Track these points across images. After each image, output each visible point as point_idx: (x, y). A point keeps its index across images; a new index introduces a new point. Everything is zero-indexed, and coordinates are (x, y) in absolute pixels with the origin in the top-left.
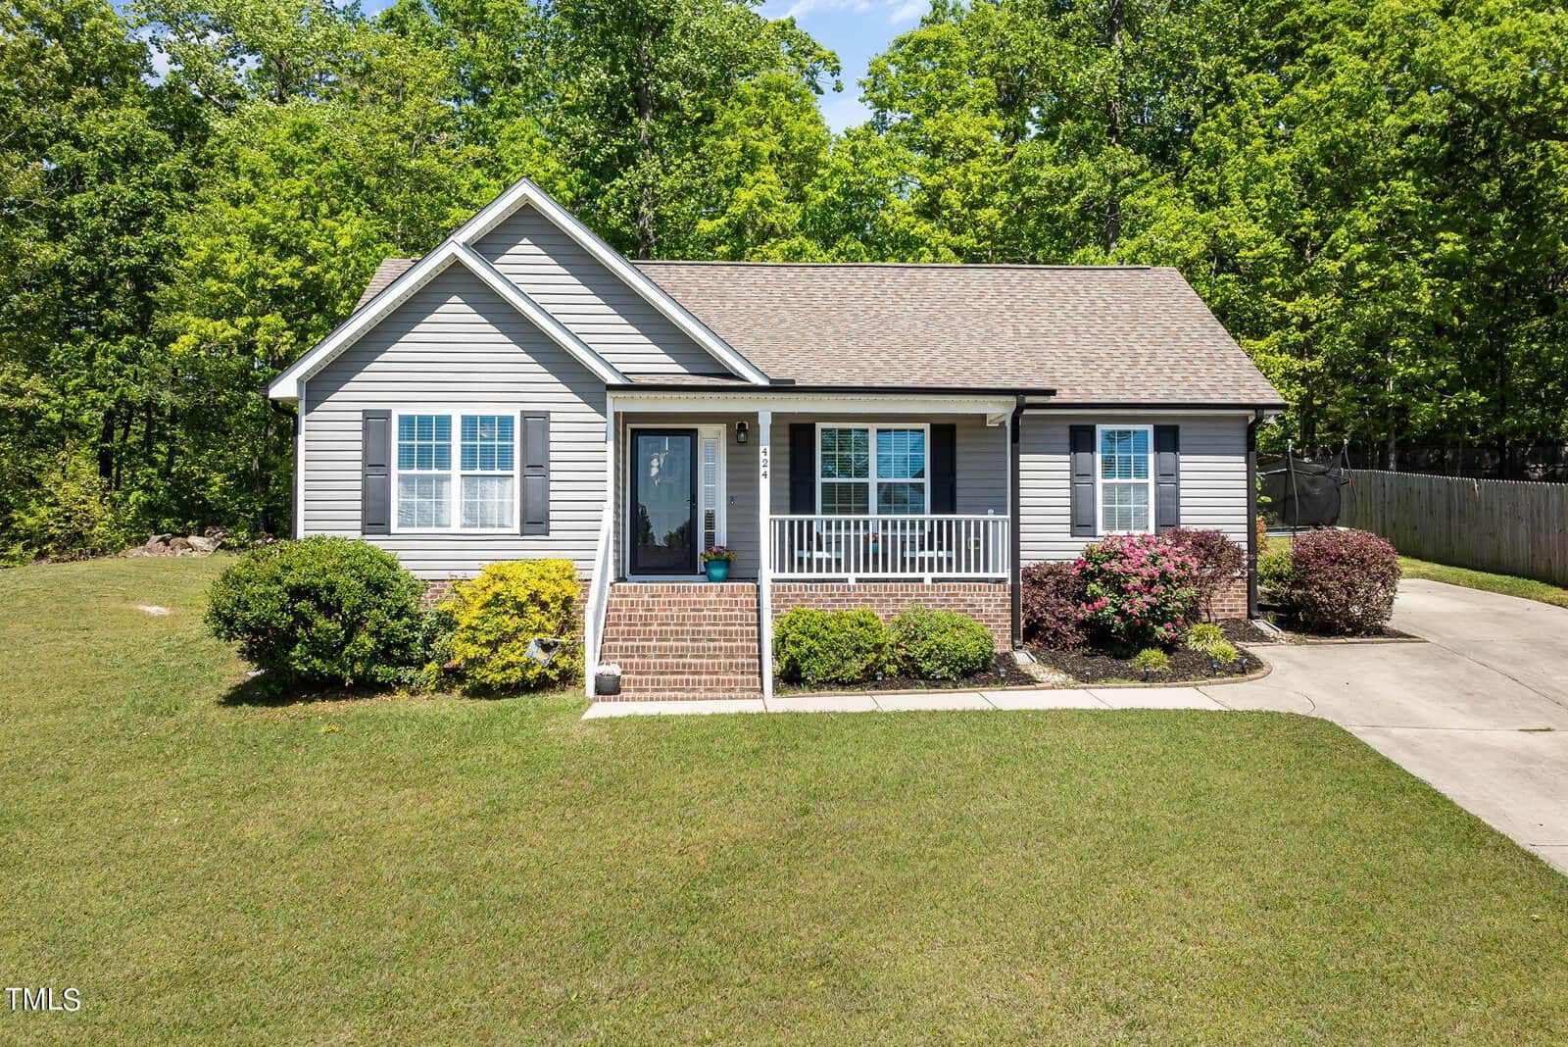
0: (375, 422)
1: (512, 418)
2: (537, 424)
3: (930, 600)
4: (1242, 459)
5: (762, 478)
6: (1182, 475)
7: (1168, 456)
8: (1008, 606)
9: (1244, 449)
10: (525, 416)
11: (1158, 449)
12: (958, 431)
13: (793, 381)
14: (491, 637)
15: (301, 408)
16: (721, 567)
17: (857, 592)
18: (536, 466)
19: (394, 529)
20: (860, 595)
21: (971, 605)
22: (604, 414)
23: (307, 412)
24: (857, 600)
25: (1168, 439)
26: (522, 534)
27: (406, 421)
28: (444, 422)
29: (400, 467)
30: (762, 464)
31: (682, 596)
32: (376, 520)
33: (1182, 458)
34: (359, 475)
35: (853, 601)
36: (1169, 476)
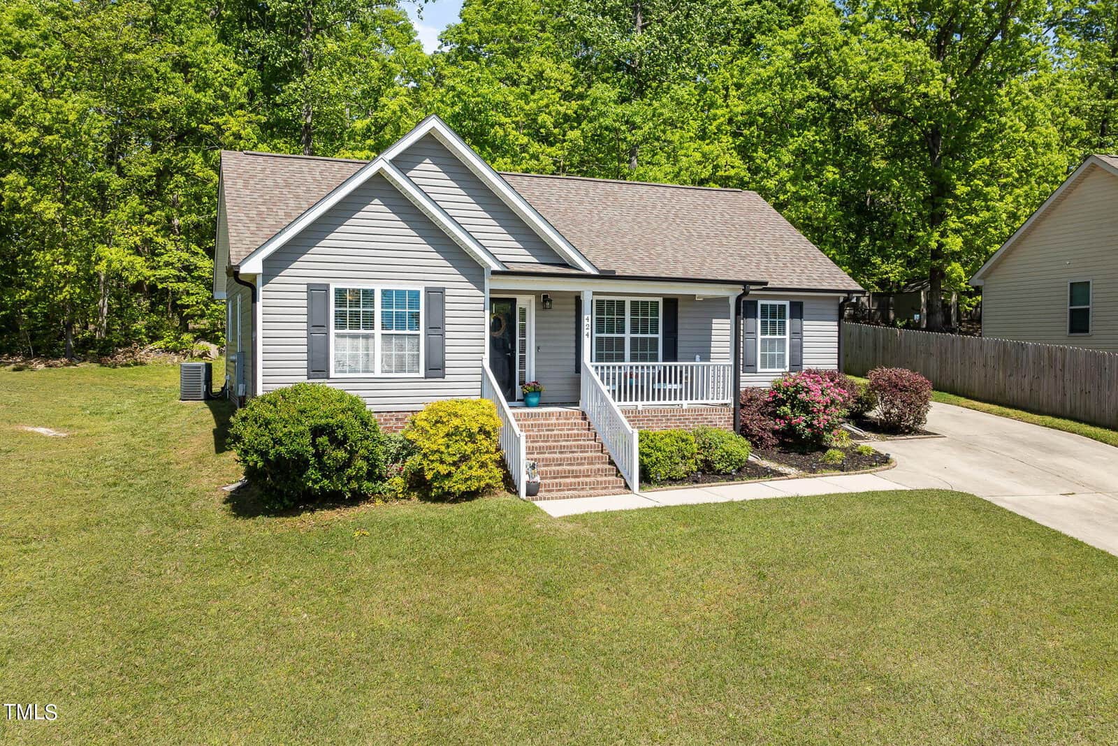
0: (316, 292)
1: (419, 292)
2: (436, 296)
3: (687, 419)
4: (836, 323)
5: (585, 337)
6: (804, 333)
7: (797, 321)
8: (732, 421)
9: (836, 317)
10: (428, 291)
11: (791, 317)
12: (679, 303)
13: (614, 272)
14: (456, 459)
15: (259, 280)
16: (536, 396)
17: (644, 414)
18: (437, 328)
19: (332, 374)
20: (646, 417)
21: (711, 422)
22: (483, 291)
23: (264, 284)
24: (644, 420)
25: (798, 310)
26: (426, 378)
27: (340, 293)
28: (369, 294)
29: (336, 328)
30: (585, 327)
31: (534, 420)
32: (318, 366)
33: (805, 323)
34: (304, 333)
35: (642, 420)
36: (797, 334)
